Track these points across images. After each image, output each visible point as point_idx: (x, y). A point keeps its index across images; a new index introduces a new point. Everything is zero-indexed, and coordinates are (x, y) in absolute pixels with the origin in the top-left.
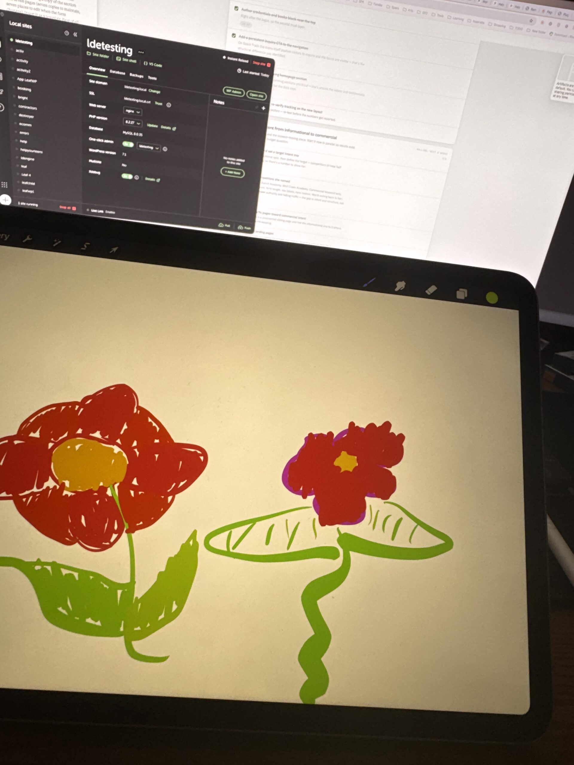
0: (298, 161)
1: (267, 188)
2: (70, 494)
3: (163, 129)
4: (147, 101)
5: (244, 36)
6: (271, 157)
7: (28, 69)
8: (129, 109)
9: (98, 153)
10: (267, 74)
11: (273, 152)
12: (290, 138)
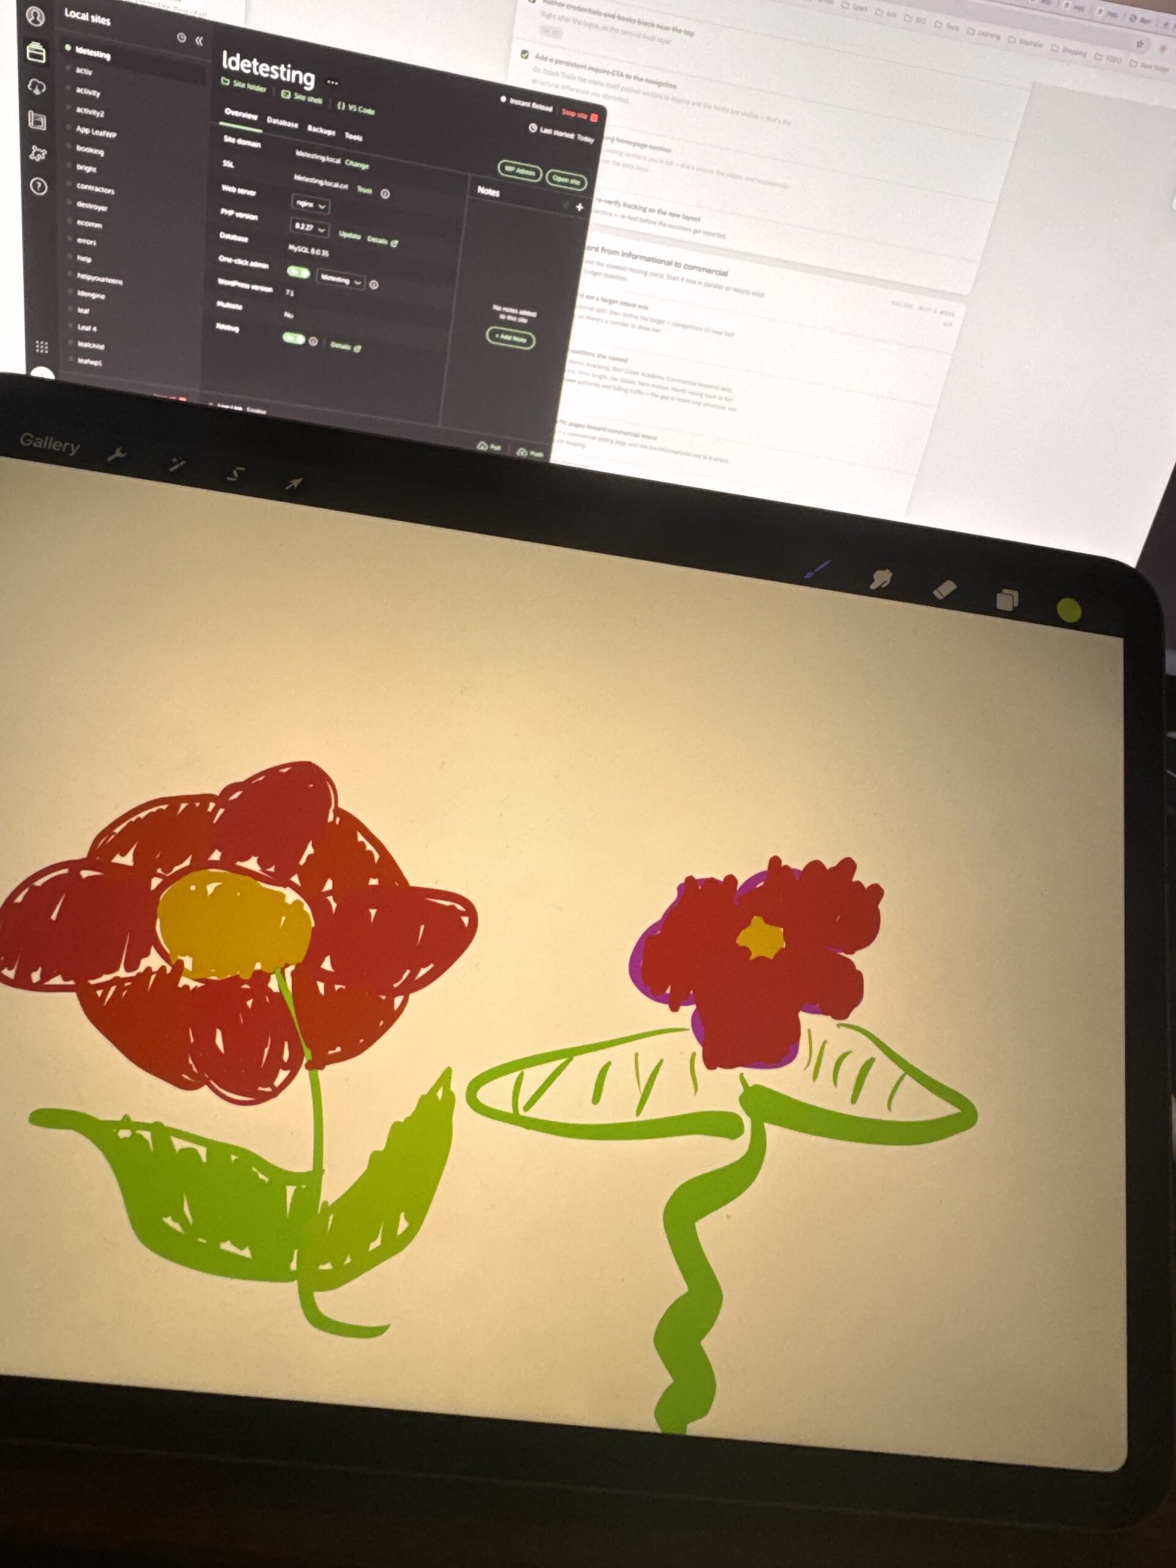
0: (646, 319)
1: (580, 372)
2: (193, 985)
3: (371, 244)
4: (340, 184)
5: (545, 56)
6: (591, 309)
7: (98, 110)
8: (302, 199)
9: (237, 288)
10: (590, 136)
11: (595, 298)
12: (632, 270)
